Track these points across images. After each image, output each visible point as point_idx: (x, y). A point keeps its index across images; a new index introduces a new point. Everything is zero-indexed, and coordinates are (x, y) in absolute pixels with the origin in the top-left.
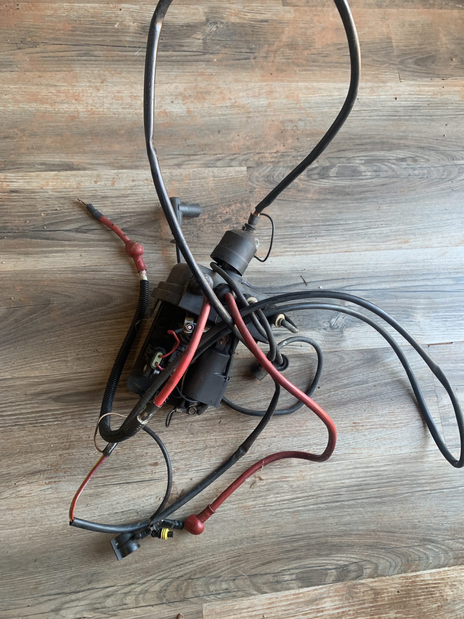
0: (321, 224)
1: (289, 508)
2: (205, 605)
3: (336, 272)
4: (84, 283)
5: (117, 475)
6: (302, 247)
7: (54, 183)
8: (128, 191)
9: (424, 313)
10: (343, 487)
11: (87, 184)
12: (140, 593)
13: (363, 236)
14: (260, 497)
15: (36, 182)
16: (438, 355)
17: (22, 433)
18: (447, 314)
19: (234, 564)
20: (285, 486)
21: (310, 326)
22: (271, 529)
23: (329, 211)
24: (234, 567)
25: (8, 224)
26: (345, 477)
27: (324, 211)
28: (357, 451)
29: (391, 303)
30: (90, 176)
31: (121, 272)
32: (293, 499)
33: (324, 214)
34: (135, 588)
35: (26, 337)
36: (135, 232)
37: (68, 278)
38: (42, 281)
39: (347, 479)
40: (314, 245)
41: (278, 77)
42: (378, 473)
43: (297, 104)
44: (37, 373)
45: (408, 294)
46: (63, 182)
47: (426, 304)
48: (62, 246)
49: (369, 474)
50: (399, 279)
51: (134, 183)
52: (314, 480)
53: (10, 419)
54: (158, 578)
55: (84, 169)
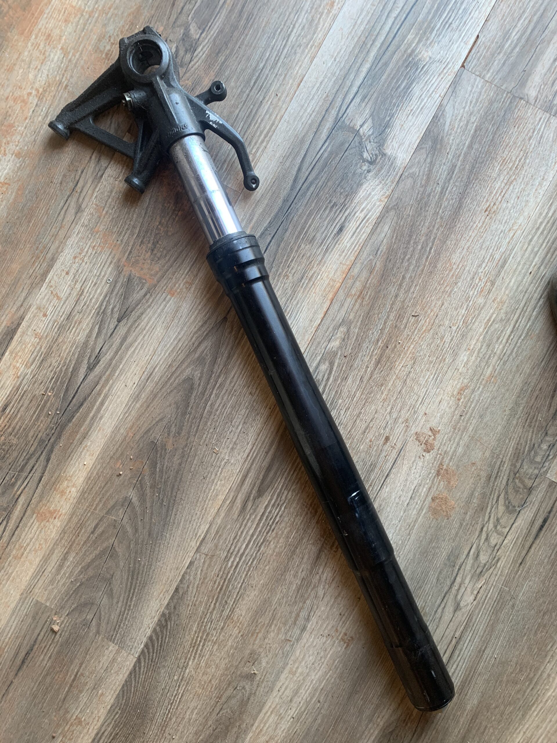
0: (247, 91)
1: (520, 337)
2: (548, 475)
3: (314, 114)
4: (155, 396)
5: (373, 481)
6: (261, 133)
7: (20, 361)
8: (76, 286)
9: (424, 45)
10: (539, 268)
11: (41, 325)
12: (495, 527)
13: (293, 51)
14: (489, 358)
15: (7, 379)
16: (481, 63)
17: (272, 545)
18: (444, 17)
19: (533, 424)
20: (497, 326)
21: (355, 186)
22: (527, 368)
23: (239, 70)
24: (535, 426)
25: (39, 436)
26: (531, 259)
27: (235, 77)
28: (515, 228)
29: (389, 75)
30: (34, 316)
31: (166, 351)
32: (514, 326)
33: (238, 78)
34: (488, 529)
35: (176, 487)
36: (129, 310)
37: (139, 409)
38: (125, 437)
39: (534, 259)
40: (268, 116)
41: (33, 14)
42: (551, 222)
43: (82, 15)
44: (221, 497)
45: (392, 48)
46: (24, 350)
47: (417, 34)
48: (99, 394)
49: (545, 232)
50: (369, 46)
51: (71, 274)
52: (512, 293)
53: (251, 548)
54: (494, 503)
55: (22, 318)
